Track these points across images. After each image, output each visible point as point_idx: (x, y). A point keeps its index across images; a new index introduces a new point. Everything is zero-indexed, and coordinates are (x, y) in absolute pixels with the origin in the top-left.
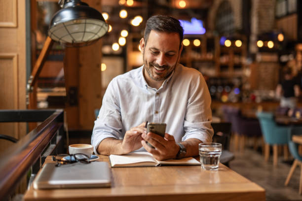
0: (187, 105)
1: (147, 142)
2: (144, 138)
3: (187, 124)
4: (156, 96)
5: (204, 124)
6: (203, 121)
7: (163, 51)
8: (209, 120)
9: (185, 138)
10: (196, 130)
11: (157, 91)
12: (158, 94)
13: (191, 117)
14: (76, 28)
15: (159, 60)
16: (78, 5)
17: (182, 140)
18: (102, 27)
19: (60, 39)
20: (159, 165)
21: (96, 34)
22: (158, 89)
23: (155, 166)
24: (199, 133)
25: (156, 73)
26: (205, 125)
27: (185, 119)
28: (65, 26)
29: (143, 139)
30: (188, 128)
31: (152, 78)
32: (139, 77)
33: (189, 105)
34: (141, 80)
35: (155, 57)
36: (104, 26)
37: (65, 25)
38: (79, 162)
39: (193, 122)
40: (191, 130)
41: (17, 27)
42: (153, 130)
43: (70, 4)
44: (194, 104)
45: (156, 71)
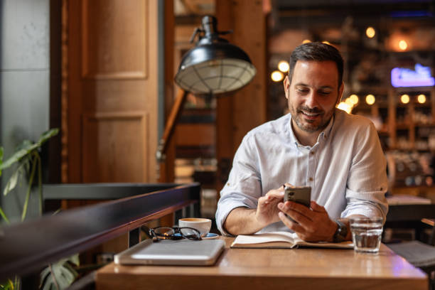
0: (350, 167)
1: (286, 215)
2: (281, 209)
3: (350, 194)
4: (310, 156)
5: (374, 194)
6: (373, 190)
7: (313, 87)
8: (381, 189)
9: (346, 214)
10: (361, 202)
11: (311, 149)
12: (312, 153)
13: (355, 183)
14: (213, 73)
15: (309, 100)
16: (215, 41)
17: (342, 216)
18: (245, 69)
19: (191, 87)
20: (295, 247)
21: (238, 79)
22: (312, 146)
23: (290, 249)
24: (367, 208)
25: (306, 120)
26: (376, 196)
27: (347, 187)
28: (196, 71)
29: (280, 211)
30: (351, 200)
31: (301, 128)
32: (286, 131)
33: (353, 167)
34: (289, 135)
35: (304, 98)
36: (249, 68)
37: (196, 68)
38: (187, 239)
39: (359, 191)
40: (354, 203)
41: (147, 78)
42: (293, 197)
43: (205, 41)
44: (360, 166)
45: (306, 117)
